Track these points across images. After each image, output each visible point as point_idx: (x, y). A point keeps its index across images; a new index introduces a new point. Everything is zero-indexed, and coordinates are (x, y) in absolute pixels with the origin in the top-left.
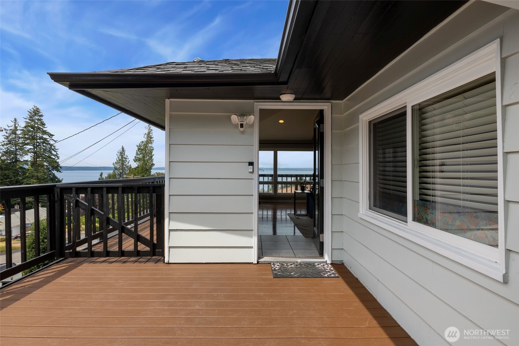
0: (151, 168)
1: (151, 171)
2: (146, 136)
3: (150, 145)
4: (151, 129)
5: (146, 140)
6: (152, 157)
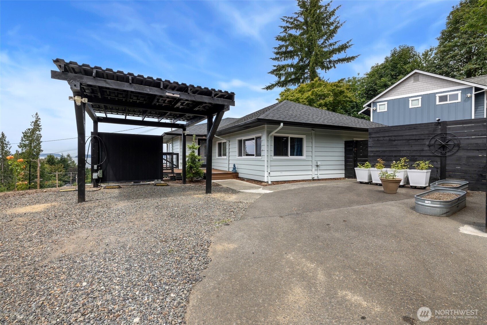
0: (38, 154)
1: (39, 156)
2: (33, 124)
3: (38, 132)
4: (38, 118)
5: (33, 128)
6: (40, 144)
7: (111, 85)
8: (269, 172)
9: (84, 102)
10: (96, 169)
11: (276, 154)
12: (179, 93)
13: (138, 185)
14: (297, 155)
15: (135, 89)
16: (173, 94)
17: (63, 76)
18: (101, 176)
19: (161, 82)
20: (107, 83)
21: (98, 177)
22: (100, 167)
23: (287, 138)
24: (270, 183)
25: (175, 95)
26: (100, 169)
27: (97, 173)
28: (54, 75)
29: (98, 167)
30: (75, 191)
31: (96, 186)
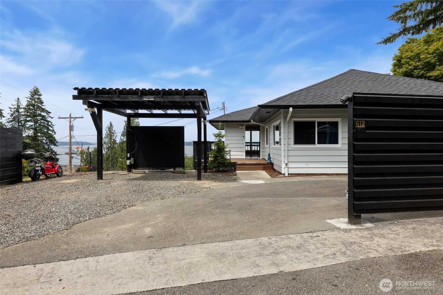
7: (106, 99)
8: (286, 162)
9: (93, 111)
10: (129, 157)
11: (297, 142)
12: (154, 96)
13: (163, 172)
14: (330, 143)
15: (121, 99)
16: (149, 99)
17: (79, 98)
18: (133, 163)
19: (139, 90)
20: (103, 97)
21: (131, 163)
22: (132, 156)
23: (314, 122)
24: (287, 175)
25: (150, 99)
26: (132, 157)
27: (130, 160)
28: (75, 97)
29: (130, 155)
30: (112, 174)
31: (129, 171)
